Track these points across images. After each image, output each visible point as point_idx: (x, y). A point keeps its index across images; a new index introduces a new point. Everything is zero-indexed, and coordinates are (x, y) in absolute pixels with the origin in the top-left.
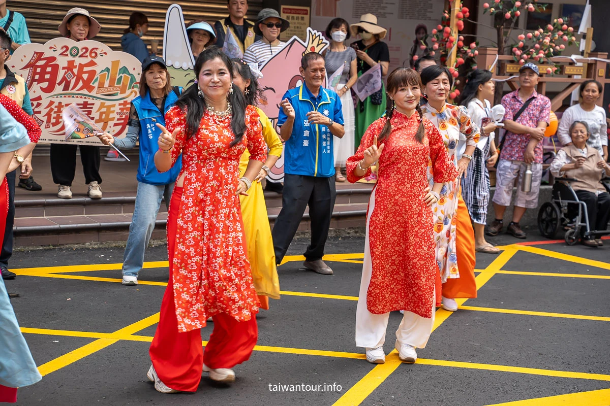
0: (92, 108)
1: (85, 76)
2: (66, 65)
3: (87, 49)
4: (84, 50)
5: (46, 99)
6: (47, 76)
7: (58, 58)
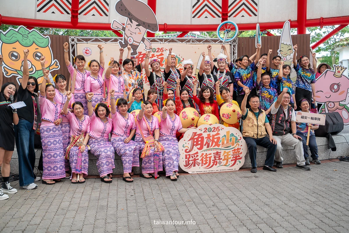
0: (220, 154)
1: (216, 140)
2: (207, 136)
3: (215, 128)
4: (214, 129)
5: (200, 153)
6: (199, 143)
7: (203, 134)
